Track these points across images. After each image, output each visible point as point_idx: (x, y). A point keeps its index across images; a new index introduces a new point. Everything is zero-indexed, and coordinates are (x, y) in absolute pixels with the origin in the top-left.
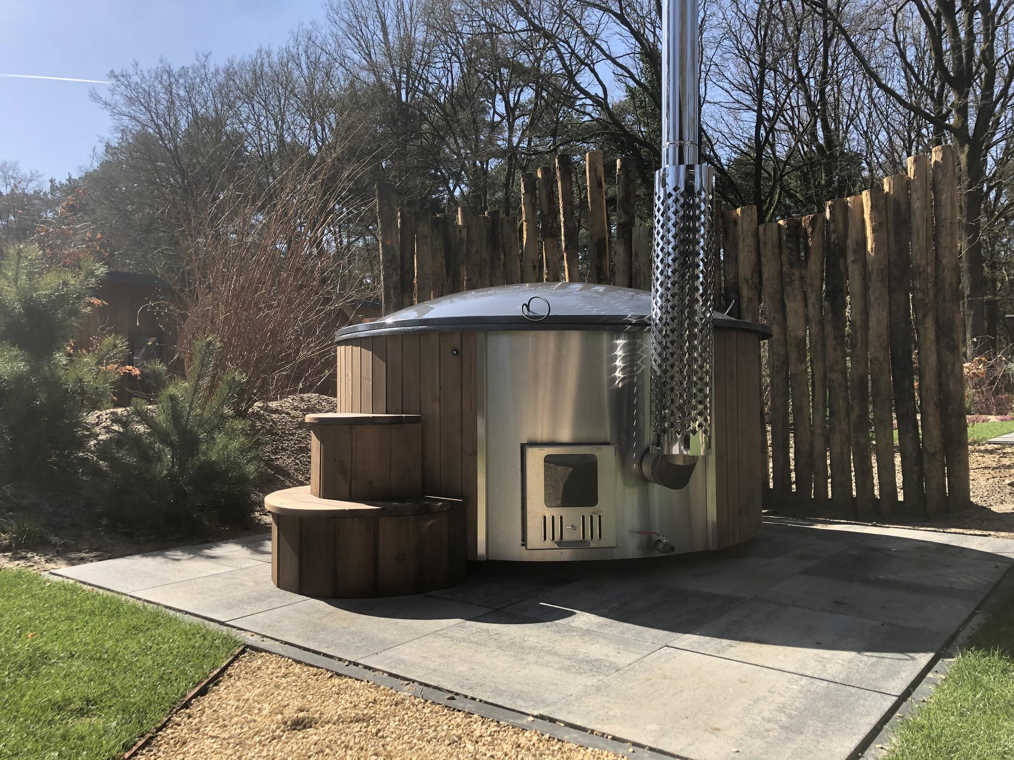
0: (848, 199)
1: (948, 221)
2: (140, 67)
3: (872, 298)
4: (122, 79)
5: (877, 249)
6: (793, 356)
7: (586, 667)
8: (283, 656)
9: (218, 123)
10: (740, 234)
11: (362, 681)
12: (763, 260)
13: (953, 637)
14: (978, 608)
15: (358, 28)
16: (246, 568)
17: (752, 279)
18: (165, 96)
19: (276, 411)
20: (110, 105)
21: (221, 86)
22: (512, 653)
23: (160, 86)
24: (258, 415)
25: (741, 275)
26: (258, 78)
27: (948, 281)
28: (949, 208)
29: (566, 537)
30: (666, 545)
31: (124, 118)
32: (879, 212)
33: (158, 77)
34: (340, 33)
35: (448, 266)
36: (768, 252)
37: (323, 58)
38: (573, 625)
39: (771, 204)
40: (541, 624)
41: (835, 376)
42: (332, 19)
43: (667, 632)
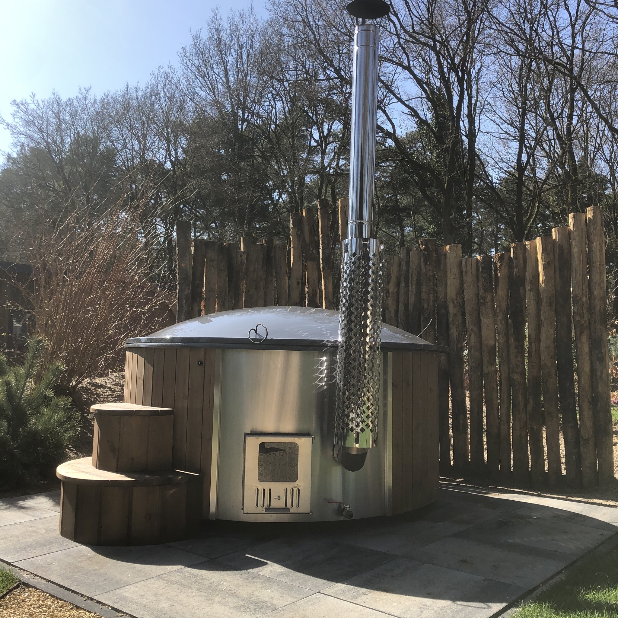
0: (527, 243)
1: (598, 263)
2: (36, 98)
3: (543, 319)
4: (22, 106)
5: (546, 281)
6: (486, 360)
7: (252, 607)
8: (43, 591)
9: (95, 141)
10: (448, 264)
11: (91, 613)
12: (465, 285)
13: (531, 592)
14: (566, 568)
15: (206, 71)
16: (44, 518)
17: (456, 299)
18: (54, 120)
19: (101, 386)
20: (11, 126)
21: (98, 113)
22: (205, 594)
23: (51, 113)
24: (86, 389)
25: (449, 295)
26: (126, 107)
27: (598, 308)
28: (598, 252)
29: (274, 504)
30: (349, 511)
31: (22, 136)
32: (548, 254)
33: (49, 105)
34: (191, 75)
35: (230, 281)
36: (469, 279)
37: (177, 94)
38: (261, 573)
39: (531, 215)
40: (237, 572)
41: (516, 377)
42: (185, 65)
43: (325, 581)
